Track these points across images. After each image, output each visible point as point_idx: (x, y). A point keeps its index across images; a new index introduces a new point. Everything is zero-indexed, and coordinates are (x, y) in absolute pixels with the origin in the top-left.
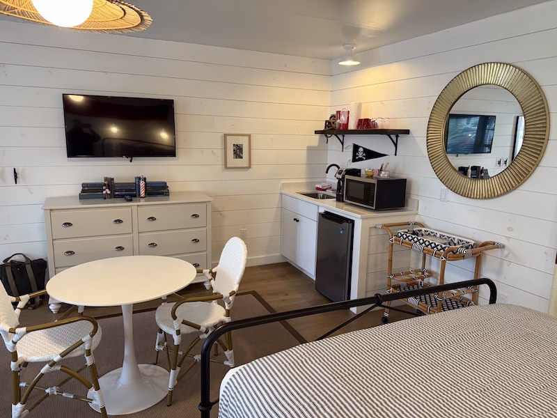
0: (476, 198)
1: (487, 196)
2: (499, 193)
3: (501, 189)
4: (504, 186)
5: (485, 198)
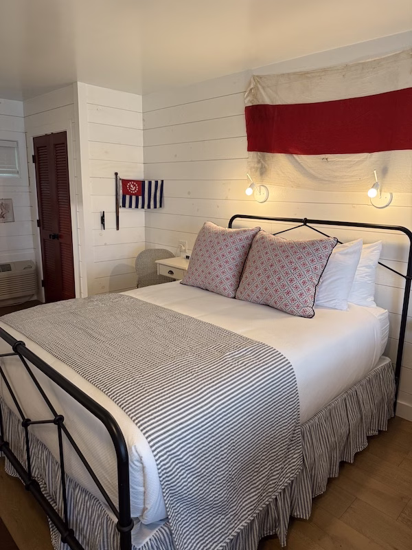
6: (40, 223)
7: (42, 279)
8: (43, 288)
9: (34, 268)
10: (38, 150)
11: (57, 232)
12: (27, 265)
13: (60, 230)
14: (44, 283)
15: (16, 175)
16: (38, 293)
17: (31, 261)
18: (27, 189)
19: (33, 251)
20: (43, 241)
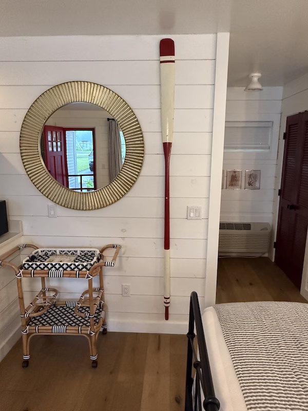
0: (89, 210)
1: (99, 206)
2: (111, 202)
3: (112, 199)
4: (114, 196)
5: (98, 208)
6: (280, 193)
7: (275, 241)
8: (274, 249)
9: (269, 230)
10: (290, 128)
11: (295, 203)
12: (264, 227)
13: (298, 202)
14: (276, 245)
15: (267, 151)
16: (270, 251)
17: (268, 224)
18: (275, 162)
19: (271, 215)
20: (281, 209)
